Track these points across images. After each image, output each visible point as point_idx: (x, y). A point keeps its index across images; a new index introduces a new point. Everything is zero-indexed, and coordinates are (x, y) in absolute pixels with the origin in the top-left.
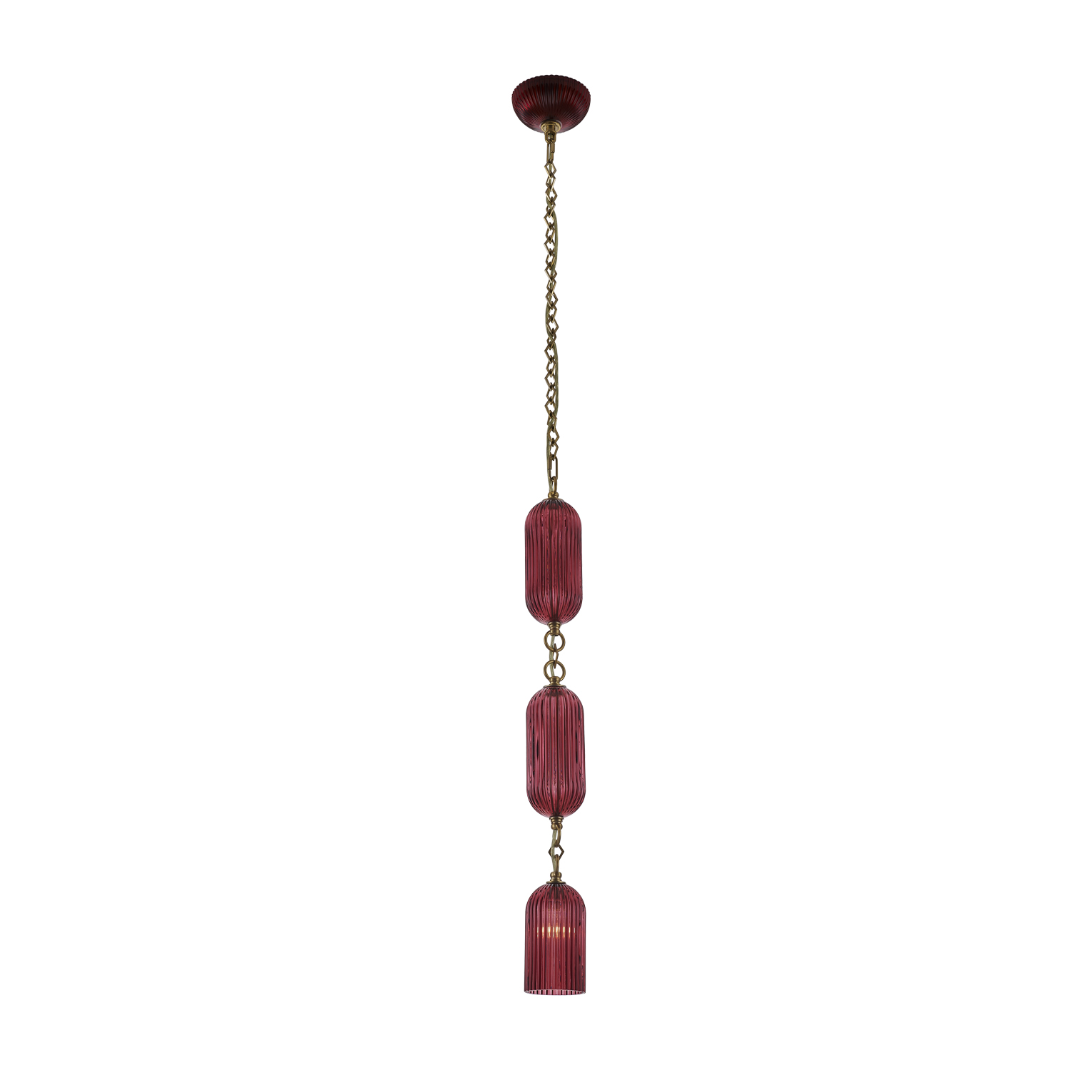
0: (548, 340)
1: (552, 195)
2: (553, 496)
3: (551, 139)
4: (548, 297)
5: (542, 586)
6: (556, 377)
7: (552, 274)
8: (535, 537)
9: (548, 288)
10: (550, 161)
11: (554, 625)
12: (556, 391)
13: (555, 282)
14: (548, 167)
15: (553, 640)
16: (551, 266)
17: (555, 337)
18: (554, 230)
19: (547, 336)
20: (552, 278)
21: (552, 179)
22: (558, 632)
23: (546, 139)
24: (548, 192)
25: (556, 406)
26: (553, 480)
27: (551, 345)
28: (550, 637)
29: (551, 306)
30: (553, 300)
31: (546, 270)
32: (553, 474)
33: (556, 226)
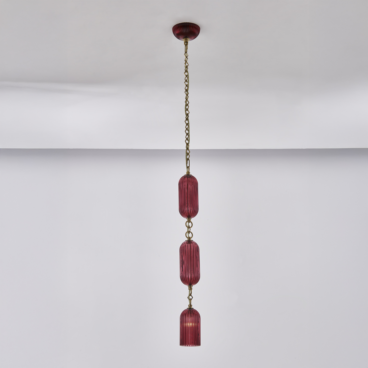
0: (186, 117)
1: (187, 64)
2: (188, 173)
3: (186, 44)
4: (186, 102)
5: (185, 205)
6: (189, 131)
7: (187, 94)
8: (182, 187)
9: (186, 98)
10: (186, 52)
11: (189, 219)
12: (189, 136)
13: (188, 97)
14: (185, 54)
15: (188, 224)
16: (187, 90)
17: (188, 117)
18: (188, 77)
19: (185, 116)
20: (187, 95)
21: (187, 59)
22: (190, 221)
23: (185, 44)
24: (185, 64)
25: (189, 141)
26: (188, 167)
27: (187, 119)
28: (187, 223)
29: (187, 105)
30: (187, 103)
31: (185, 92)
32: (188, 165)
33: (188, 76)
